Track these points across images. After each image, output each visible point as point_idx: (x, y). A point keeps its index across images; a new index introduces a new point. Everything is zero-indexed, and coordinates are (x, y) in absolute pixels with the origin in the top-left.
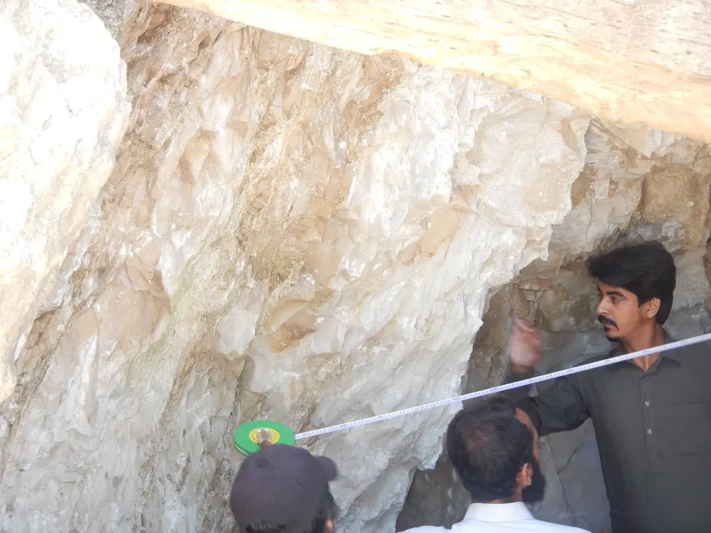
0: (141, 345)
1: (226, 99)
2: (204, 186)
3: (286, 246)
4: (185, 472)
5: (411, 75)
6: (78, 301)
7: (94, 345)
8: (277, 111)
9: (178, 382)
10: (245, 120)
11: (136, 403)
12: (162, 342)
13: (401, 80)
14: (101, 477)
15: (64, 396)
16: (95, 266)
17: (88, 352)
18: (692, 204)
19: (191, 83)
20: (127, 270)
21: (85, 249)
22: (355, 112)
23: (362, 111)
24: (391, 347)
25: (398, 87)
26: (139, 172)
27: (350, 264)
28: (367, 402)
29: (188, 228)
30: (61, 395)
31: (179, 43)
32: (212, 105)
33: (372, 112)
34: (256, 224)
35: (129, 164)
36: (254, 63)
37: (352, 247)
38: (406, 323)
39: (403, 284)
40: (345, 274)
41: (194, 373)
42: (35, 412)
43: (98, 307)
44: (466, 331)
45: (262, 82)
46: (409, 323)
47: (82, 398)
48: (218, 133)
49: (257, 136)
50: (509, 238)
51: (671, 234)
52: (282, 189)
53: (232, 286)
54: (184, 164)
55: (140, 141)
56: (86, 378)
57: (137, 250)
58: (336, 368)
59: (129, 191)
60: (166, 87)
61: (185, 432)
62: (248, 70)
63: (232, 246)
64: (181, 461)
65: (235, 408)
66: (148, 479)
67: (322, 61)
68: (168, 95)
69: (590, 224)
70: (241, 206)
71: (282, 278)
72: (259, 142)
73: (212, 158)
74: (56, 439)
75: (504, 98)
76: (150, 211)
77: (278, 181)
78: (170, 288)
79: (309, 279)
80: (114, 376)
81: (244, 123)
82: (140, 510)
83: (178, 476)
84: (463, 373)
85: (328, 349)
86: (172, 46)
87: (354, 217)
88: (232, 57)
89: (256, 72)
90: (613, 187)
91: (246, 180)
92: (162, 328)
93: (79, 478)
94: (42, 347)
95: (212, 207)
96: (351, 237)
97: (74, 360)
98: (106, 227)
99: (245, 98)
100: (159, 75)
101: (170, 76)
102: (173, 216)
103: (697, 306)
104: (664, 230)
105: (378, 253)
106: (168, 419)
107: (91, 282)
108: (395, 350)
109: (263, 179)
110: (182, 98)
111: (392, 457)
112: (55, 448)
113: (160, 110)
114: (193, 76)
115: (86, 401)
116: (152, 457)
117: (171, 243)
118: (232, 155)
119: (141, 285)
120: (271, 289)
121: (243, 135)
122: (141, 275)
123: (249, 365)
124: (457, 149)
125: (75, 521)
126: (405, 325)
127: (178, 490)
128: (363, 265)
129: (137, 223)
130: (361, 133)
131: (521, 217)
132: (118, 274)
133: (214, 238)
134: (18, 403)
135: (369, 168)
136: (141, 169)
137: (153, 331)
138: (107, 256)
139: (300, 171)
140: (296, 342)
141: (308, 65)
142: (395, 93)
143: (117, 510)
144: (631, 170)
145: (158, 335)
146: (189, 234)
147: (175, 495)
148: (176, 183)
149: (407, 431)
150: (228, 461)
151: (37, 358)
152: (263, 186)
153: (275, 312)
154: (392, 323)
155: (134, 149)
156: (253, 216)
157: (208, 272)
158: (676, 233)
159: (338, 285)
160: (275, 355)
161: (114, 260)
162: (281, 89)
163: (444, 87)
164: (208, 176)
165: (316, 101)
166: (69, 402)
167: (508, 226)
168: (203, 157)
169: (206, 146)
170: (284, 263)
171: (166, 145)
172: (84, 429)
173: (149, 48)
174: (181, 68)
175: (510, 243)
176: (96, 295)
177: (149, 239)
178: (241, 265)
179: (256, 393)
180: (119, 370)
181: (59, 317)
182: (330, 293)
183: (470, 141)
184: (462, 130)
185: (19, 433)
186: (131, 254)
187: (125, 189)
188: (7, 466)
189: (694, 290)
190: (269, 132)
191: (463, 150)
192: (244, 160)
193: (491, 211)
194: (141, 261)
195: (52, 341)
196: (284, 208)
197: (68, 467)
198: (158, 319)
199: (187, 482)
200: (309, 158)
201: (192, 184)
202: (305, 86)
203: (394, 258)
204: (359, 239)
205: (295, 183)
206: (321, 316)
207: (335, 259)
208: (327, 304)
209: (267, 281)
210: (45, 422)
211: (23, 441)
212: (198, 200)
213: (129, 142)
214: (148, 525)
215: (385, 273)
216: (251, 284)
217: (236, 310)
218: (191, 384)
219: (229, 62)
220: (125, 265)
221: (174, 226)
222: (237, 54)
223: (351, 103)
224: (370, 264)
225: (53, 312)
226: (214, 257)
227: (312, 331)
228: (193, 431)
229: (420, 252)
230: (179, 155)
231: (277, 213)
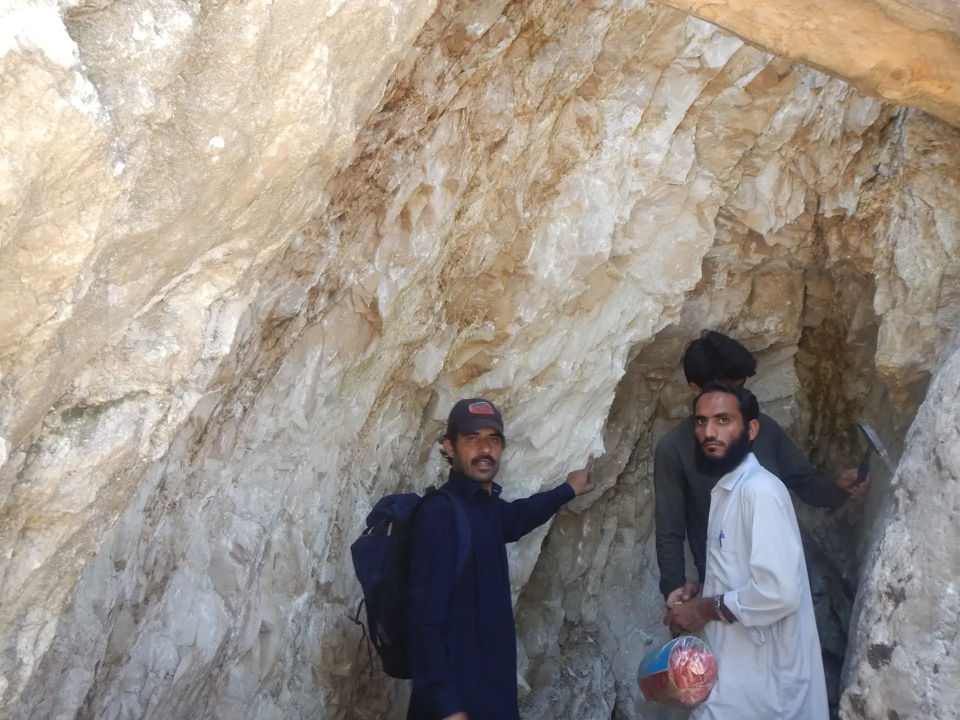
0: (356, 360)
1: (444, 163)
2: (419, 231)
3: (474, 297)
4: (376, 478)
5: (584, 162)
6: (311, 315)
7: (319, 353)
8: (482, 174)
9: (378, 402)
10: (458, 178)
11: (342, 416)
12: (370, 361)
13: (576, 166)
14: (309, 470)
15: (292, 390)
16: (328, 287)
17: (313, 358)
18: (789, 303)
19: (419, 147)
20: (351, 294)
21: (323, 270)
22: (538, 190)
23: (544, 191)
24: (551, 387)
25: (573, 172)
26: (371, 215)
27: (525, 313)
28: (527, 434)
29: (403, 266)
30: (289, 388)
31: (413, 115)
32: (433, 165)
33: (552, 191)
34: (454, 273)
35: (365, 205)
36: (468, 135)
37: (528, 297)
38: (565, 366)
39: (565, 332)
40: (519, 320)
41: (390, 397)
42: (266, 401)
43: (325, 322)
44: (612, 377)
45: (473, 150)
46: (567, 366)
47: (304, 398)
48: (434, 188)
49: (464, 195)
50: (649, 305)
51: (772, 328)
52: (478, 243)
53: (430, 322)
54: (405, 214)
55: (377, 186)
56: (309, 381)
57: (362, 280)
58: (505, 403)
59: (361, 229)
60: (400, 146)
61: (378, 446)
62: (463, 140)
63: (434, 288)
64: (373, 470)
65: (419, 434)
66: (345, 481)
67: (520, 139)
68: (402, 152)
69: (709, 314)
70: (445, 255)
71: (468, 323)
72: (466, 202)
73: (427, 210)
74: (281, 425)
75: (654, 183)
76: (376, 246)
77: (475, 238)
78: (384, 311)
79: (490, 324)
80: (331, 380)
81: (457, 181)
82: (335, 507)
83: (369, 483)
84: (606, 417)
85: (500, 385)
86: (408, 116)
87: (531, 272)
88: (451, 131)
89: (469, 142)
90: (730, 279)
91: (451, 234)
92: (372, 348)
93: (292, 468)
94: (278, 350)
95: (424, 250)
96: (527, 290)
97: (302, 362)
98: (341, 253)
99: (459, 161)
100: (396, 136)
101: (403, 139)
102: (391, 256)
103: (789, 397)
104: (766, 323)
105: (548, 302)
106: (366, 433)
107: (322, 301)
108: (554, 389)
109: (463, 235)
110: (411, 158)
111: (543, 483)
112: (277, 436)
113: (394, 162)
114: (421, 141)
115: (307, 401)
116: (350, 463)
117: (388, 277)
118: (444, 208)
119: (361, 308)
120: (459, 331)
121: (454, 192)
122: (363, 300)
123: (434, 398)
124: (617, 220)
125: (284, 502)
126: (564, 367)
127: (369, 493)
128: (535, 313)
129: (364, 256)
130: (542, 208)
131: (660, 286)
132: (344, 296)
133: (421, 276)
134: (254, 391)
135: (546, 235)
136: (373, 213)
137: (365, 351)
138: (339, 280)
139: (493, 231)
140: (474, 380)
141: (509, 140)
142: (570, 176)
143: (319, 499)
144: (747, 260)
145: (369, 354)
146: (403, 271)
147: (366, 496)
148: (397, 230)
149: (558, 460)
150: (410, 477)
151: (273, 359)
152: (463, 241)
153: (460, 351)
154: (553, 365)
155: (370, 192)
156: (453, 266)
157: (413, 307)
158: (776, 327)
159: (513, 330)
160: (456, 389)
161: (344, 283)
162: (486, 160)
163: (609, 174)
164: (422, 224)
165: (511, 172)
166: (295, 394)
167: (649, 294)
168: (421, 208)
169: (424, 199)
170: (471, 311)
171: (395, 192)
172: (302, 423)
173: (391, 114)
174: (412, 134)
175: (650, 309)
176: (325, 312)
177: (372, 272)
178: (439, 306)
179: (437, 421)
180: (336, 376)
181: (295, 324)
182: (507, 336)
183: (627, 216)
184: (621, 206)
185: (252, 415)
186: (356, 283)
187: (358, 227)
188: (239, 441)
189: (787, 384)
190: (473, 193)
191: (621, 223)
192: (452, 215)
193: (637, 282)
194: (364, 288)
195: (286, 345)
196: (478, 258)
197: (284, 456)
198: (370, 341)
199: (376, 486)
200: (502, 218)
201: (409, 231)
202: (505, 157)
203: (561, 307)
204: (534, 290)
205: (488, 239)
206: (496, 356)
207: (513, 308)
208: (503, 346)
209: (457, 324)
210: (274, 411)
211: (255, 422)
212: (413, 244)
213: (368, 187)
214: (341, 519)
215: (552, 322)
216: (444, 326)
217: (430, 345)
218: (387, 407)
219: (448, 135)
220: (350, 289)
221: (391, 264)
222: (455, 128)
223: (536, 183)
224: (541, 312)
225: (291, 319)
226: (418, 294)
227: (489, 370)
228: (385, 444)
229: (581, 308)
230: (403, 202)
231: (472, 263)
